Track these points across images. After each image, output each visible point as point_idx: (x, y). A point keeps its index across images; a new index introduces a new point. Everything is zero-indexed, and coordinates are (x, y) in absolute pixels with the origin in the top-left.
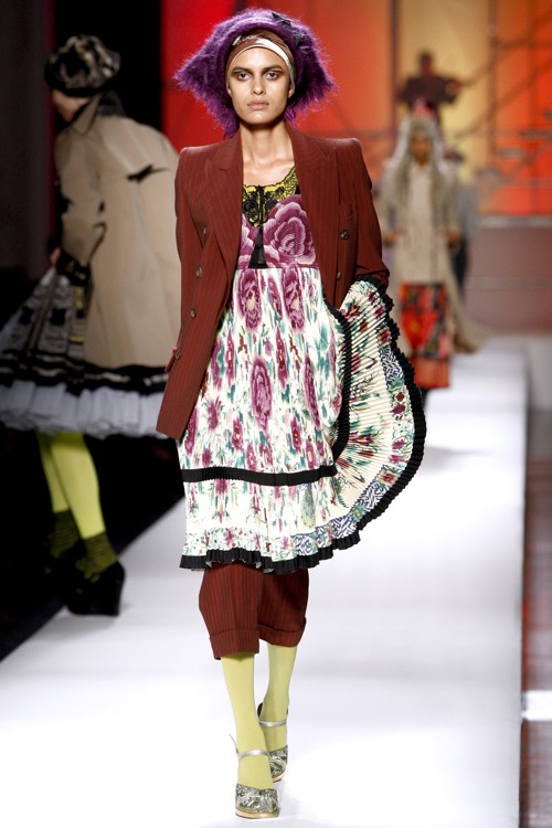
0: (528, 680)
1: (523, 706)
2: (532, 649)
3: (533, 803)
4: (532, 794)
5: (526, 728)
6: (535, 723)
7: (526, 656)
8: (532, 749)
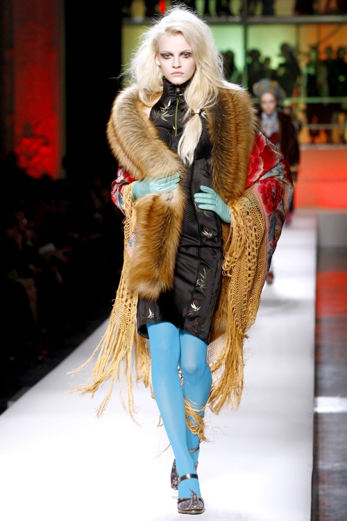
0: (318, 391)
1: (315, 404)
2: (320, 374)
3: (320, 456)
4: (320, 452)
5: (317, 417)
6: (322, 414)
7: (317, 379)
8: (320, 428)
